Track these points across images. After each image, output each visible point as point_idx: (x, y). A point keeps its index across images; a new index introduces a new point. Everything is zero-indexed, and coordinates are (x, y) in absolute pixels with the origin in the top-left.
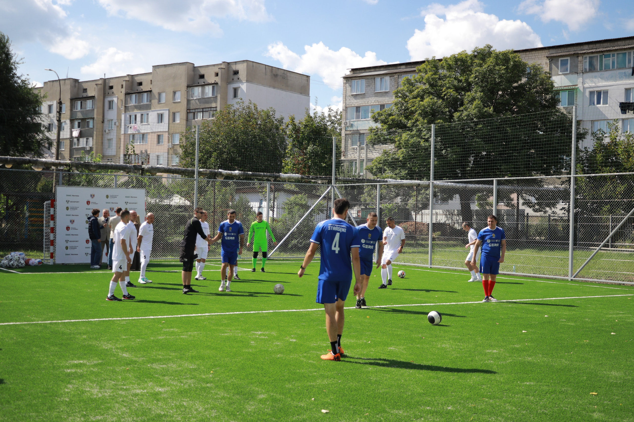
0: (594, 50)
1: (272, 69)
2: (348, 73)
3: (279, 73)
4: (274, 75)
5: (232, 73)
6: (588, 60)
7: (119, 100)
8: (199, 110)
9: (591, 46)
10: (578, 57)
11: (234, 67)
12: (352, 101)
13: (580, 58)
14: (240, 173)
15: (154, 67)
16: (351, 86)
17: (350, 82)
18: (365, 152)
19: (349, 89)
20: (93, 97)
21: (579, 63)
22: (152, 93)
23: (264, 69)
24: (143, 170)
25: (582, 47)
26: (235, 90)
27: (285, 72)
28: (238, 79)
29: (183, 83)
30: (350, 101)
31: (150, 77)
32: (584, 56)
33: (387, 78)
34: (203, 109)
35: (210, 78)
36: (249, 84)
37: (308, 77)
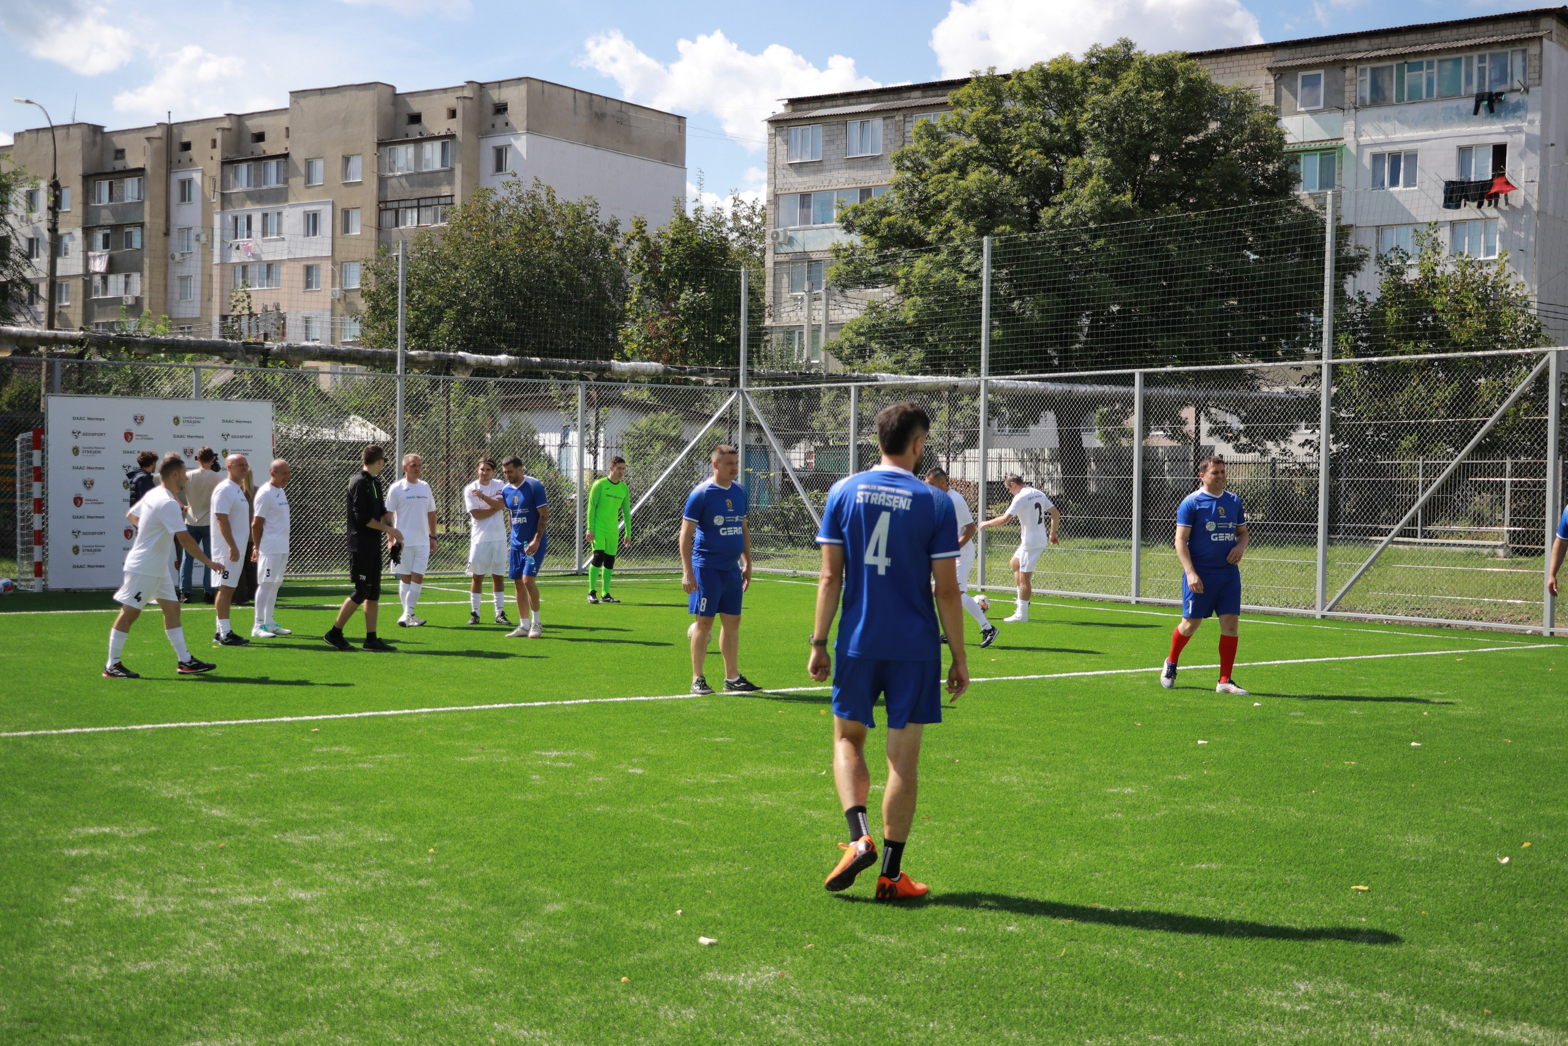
0: (1383, 53)
1: (591, 101)
2: (780, 109)
3: (609, 109)
4: (596, 114)
5: (490, 109)
6: (1368, 77)
7: (207, 179)
8: (409, 204)
9: (1376, 42)
10: (1344, 68)
11: (497, 96)
12: (791, 180)
13: (1349, 72)
14: (510, 361)
15: (295, 95)
16: (787, 142)
17: (785, 132)
18: (823, 307)
19: (782, 148)
20: (139, 172)
21: (1347, 83)
22: (289, 160)
23: (571, 101)
24: (267, 353)
25: (1353, 44)
26: (500, 154)
27: (624, 107)
28: (507, 124)
29: (368, 133)
30: (784, 181)
31: (284, 121)
32: (1359, 67)
33: (878, 123)
34: (418, 200)
35: (436, 123)
36: (534, 138)
37: (681, 119)
